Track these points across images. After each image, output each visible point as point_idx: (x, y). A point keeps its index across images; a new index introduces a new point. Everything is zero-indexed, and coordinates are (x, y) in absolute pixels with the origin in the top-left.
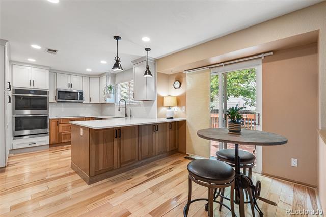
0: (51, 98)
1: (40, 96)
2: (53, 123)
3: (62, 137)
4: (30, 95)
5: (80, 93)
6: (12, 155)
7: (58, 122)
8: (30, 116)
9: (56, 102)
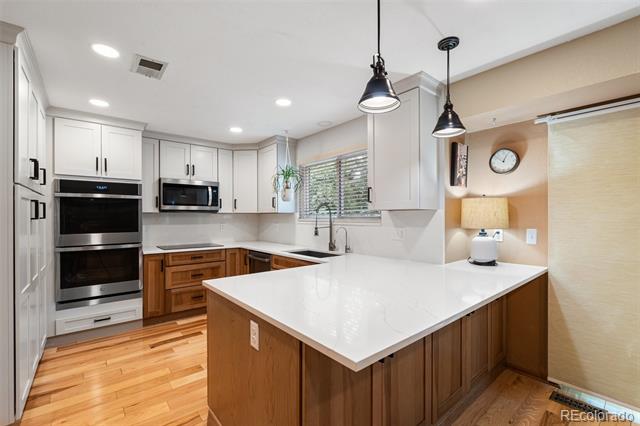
0: (148, 202)
1: (123, 197)
2: (152, 265)
3: (173, 297)
4: (99, 196)
5: (213, 188)
6: (53, 352)
7: (162, 261)
8: (100, 248)
9: (157, 211)
